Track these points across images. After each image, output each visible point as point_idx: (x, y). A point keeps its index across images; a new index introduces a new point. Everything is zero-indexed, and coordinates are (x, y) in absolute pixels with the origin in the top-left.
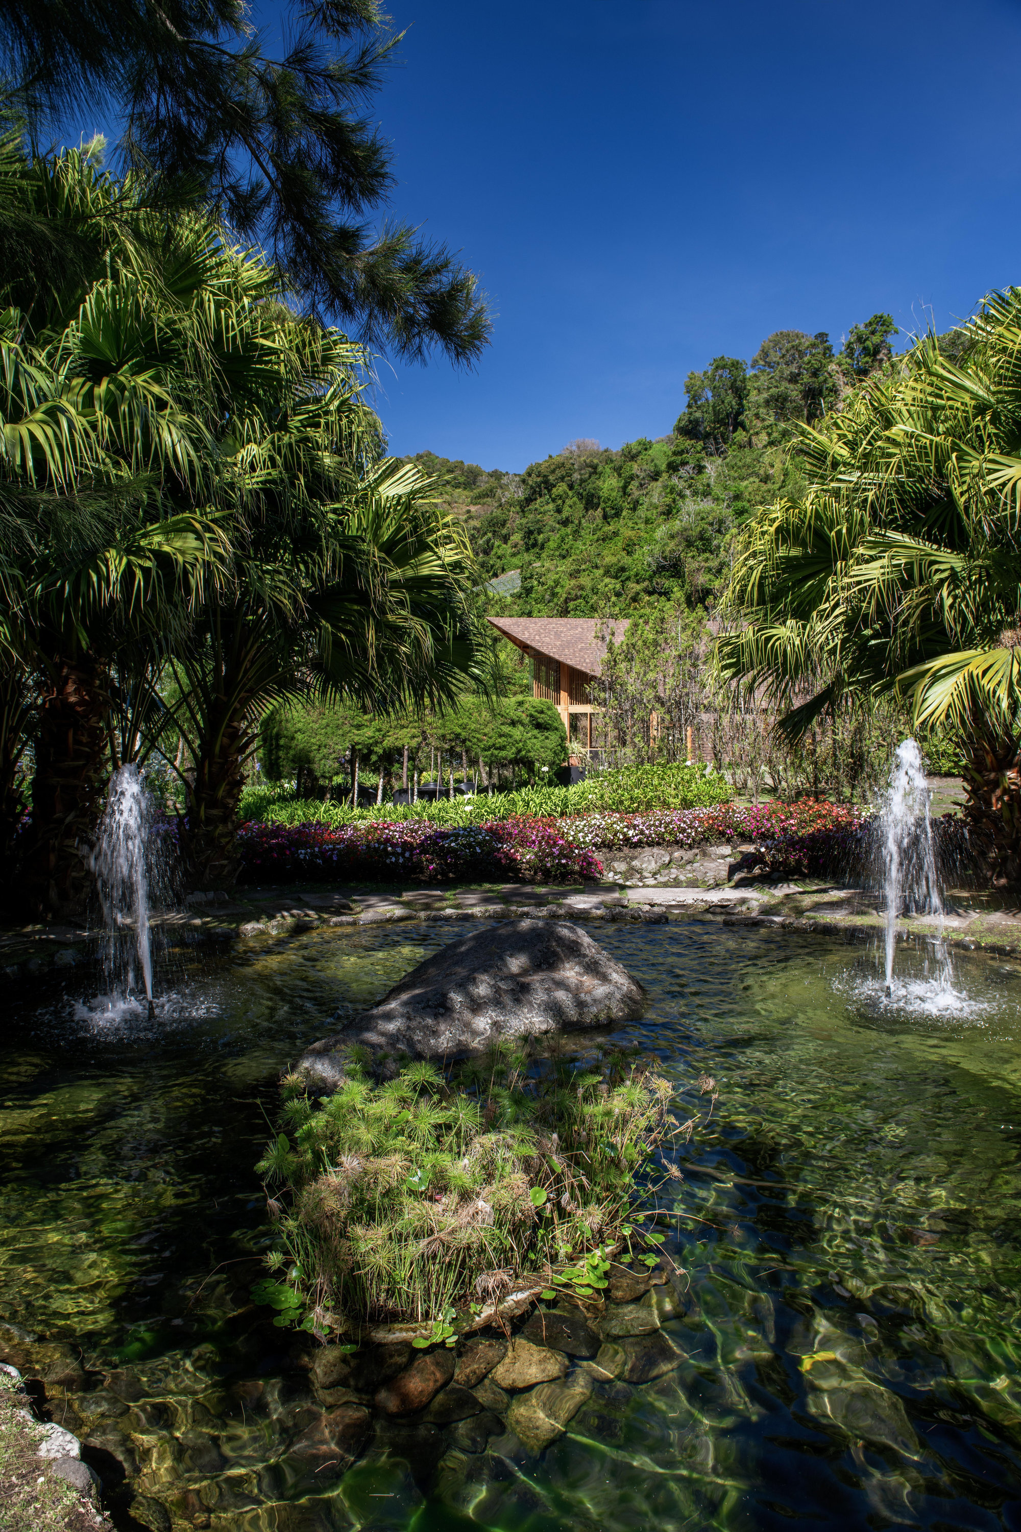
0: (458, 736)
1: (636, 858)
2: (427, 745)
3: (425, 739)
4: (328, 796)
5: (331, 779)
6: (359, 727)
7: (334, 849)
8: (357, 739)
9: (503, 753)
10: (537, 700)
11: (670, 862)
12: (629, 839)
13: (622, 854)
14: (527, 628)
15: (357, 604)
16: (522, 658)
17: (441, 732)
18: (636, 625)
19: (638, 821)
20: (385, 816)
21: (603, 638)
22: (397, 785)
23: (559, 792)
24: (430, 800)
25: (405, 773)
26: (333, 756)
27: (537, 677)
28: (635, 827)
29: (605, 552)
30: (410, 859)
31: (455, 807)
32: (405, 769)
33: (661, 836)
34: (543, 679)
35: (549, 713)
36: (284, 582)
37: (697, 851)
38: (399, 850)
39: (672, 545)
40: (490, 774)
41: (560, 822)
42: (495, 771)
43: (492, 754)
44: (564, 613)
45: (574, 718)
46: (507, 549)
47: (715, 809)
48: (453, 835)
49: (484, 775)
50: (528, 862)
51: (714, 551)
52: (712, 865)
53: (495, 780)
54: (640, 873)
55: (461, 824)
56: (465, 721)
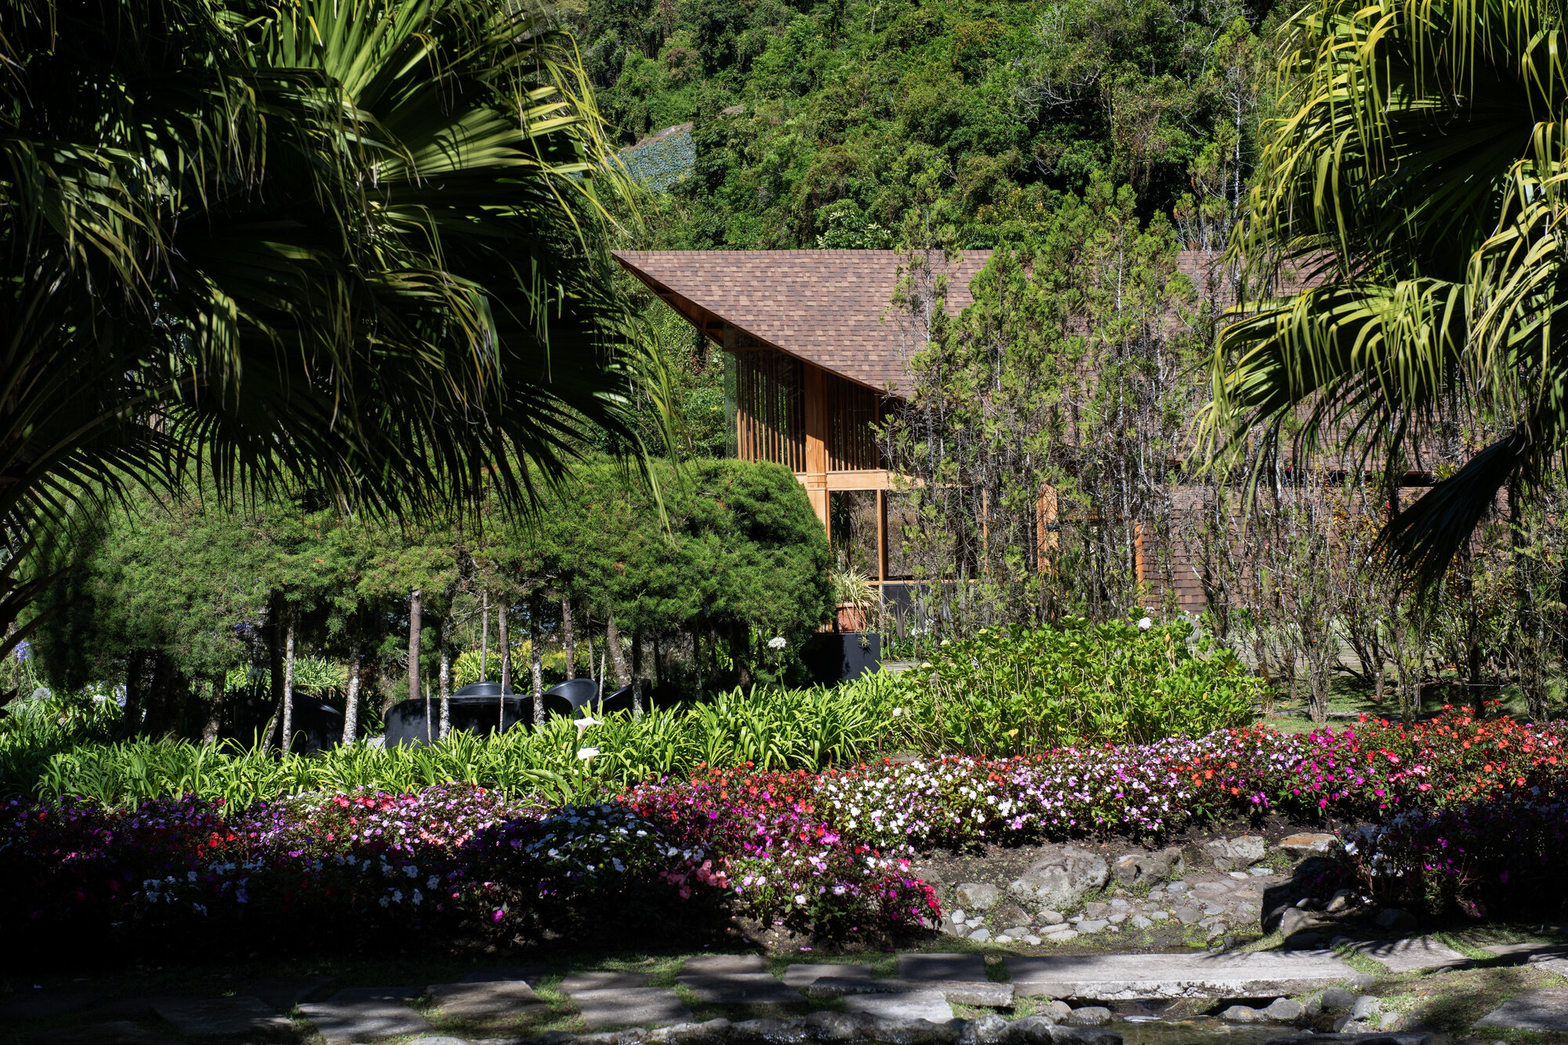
0: (551, 563)
1: (1021, 872)
2: (472, 588)
3: (466, 572)
4: (215, 726)
5: (219, 681)
6: (293, 544)
7: (238, 874)
8: (288, 576)
9: (669, 605)
10: (752, 466)
11: (1107, 882)
12: (1002, 822)
13: (984, 863)
14: (716, 277)
15: (301, 244)
16: (701, 347)
17: (507, 553)
18: (1004, 269)
19: (1023, 776)
20: (366, 778)
21: (916, 305)
22: (391, 691)
23: (812, 700)
24: (484, 732)
25: (413, 658)
26: (226, 621)
27: (745, 401)
28: (1015, 792)
29: (908, 76)
30: (442, 894)
31: (547, 747)
32: (414, 649)
33: (1083, 813)
34: (761, 405)
35: (785, 498)
36: (111, 193)
37: (1174, 850)
38: (411, 871)
39: (1077, 56)
40: (635, 658)
41: (826, 785)
42: (647, 649)
43: (641, 608)
44: (806, 234)
45: (842, 502)
46: (657, 70)
47: (1219, 742)
48: (550, 827)
49: (619, 659)
50: (748, 895)
51: (1185, 70)
52: (1218, 887)
53: (649, 673)
54: (1033, 911)
55: (569, 796)
56: (569, 524)
